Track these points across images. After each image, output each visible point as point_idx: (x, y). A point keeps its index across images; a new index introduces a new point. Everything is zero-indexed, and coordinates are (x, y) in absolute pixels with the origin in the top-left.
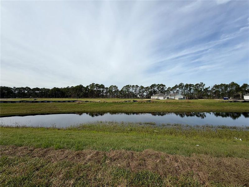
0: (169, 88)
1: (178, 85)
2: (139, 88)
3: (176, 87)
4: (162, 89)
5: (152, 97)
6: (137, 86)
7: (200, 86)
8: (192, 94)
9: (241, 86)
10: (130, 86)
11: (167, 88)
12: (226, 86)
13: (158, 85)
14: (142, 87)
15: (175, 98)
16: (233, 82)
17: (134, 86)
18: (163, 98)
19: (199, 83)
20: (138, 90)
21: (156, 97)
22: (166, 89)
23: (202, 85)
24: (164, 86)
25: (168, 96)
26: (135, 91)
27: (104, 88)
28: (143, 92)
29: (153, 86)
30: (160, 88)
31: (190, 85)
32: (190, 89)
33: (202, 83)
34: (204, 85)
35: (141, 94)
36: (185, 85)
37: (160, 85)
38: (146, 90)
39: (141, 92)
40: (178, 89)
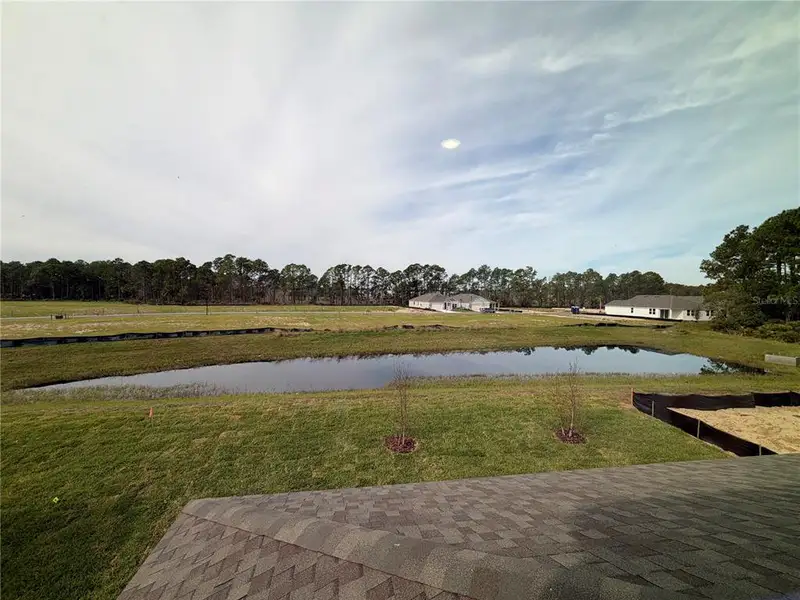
0: (454, 277)
1: (477, 269)
2: (373, 274)
3: (472, 274)
4: (437, 278)
5: (411, 303)
6: (368, 267)
7: (526, 275)
8: (509, 293)
9: (604, 279)
10: (349, 269)
11: (450, 276)
12: (578, 278)
13: (427, 266)
14: (383, 272)
15: (470, 306)
16: (591, 270)
17: (358, 267)
18: (443, 306)
19: (525, 268)
20: (370, 279)
21: (426, 305)
22: (447, 280)
23: (530, 272)
24: (443, 270)
25: (455, 303)
26: (363, 283)
28: (385, 285)
29: (413, 269)
30: (431, 275)
31: (505, 272)
32: (505, 282)
33: (531, 269)
34: (534, 274)
36: (493, 270)
37: (432, 268)
38: (392, 281)
39: (378, 287)
40: (476, 280)
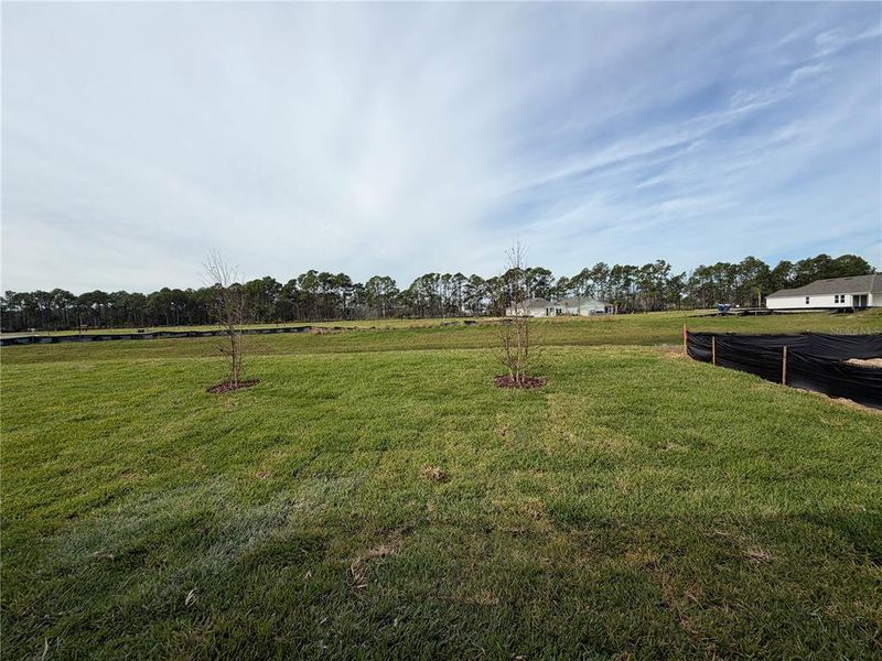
0: (563, 280)
1: (590, 269)
2: (466, 283)
3: (585, 275)
4: (542, 283)
5: (508, 311)
6: (459, 275)
7: (655, 271)
8: (633, 296)
9: (771, 269)
10: (438, 278)
11: (557, 280)
12: (732, 270)
13: (529, 269)
14: (477, 280)
15: (579, 311)
16: (752, 258)
17: (448, 276)
18: (544, 312)
19: (655, 263)
20: (463, 289)
21: (522, 312)
22: (553, 285)
23: (662, 267)
24: (549, 273)
25: (559, 308)
26: (454, 294)
27: (350, 286)
28: (481, 295)
29: (512, 274)
30: (535, 280)
31: (628, 269)
32: (628, 282)
33: (663, 262)
34: (668, 268)
35: (472, 301)
36: (611, 267)
37: (535, 272)
38: (489, 289)
39: (472, 297)
40: (590, 282)
